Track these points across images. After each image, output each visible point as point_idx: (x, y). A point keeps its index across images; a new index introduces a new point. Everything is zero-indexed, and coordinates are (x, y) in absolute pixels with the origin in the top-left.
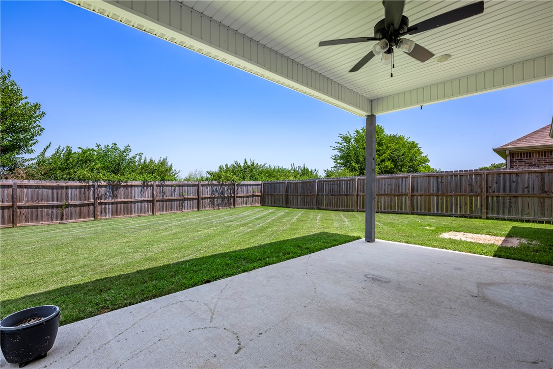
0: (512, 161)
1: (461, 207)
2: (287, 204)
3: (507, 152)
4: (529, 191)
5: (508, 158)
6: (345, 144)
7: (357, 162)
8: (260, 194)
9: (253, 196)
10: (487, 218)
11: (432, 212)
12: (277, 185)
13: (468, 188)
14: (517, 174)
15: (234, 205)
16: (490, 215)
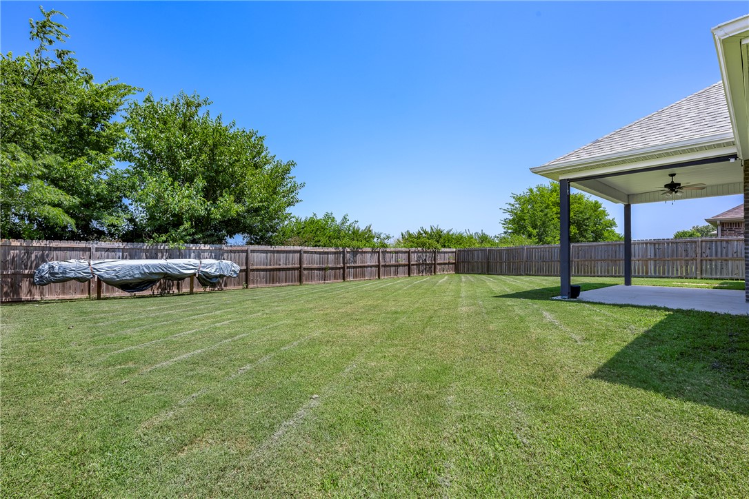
0: (722, 230)
1: (677, 270)
2: (488, 271)
3: (718, 222)
4: (737, 256)
5: (719, 228)
6: (517, 206)
7: (534, 227)
8: (454, 261)
9: (449, 263)
10: (702, 278)
11: (649, 274)
12: (476, 253)
13: (684, 254)
14: (727, 241)
15: (435, 273)
16: (704, 276)
